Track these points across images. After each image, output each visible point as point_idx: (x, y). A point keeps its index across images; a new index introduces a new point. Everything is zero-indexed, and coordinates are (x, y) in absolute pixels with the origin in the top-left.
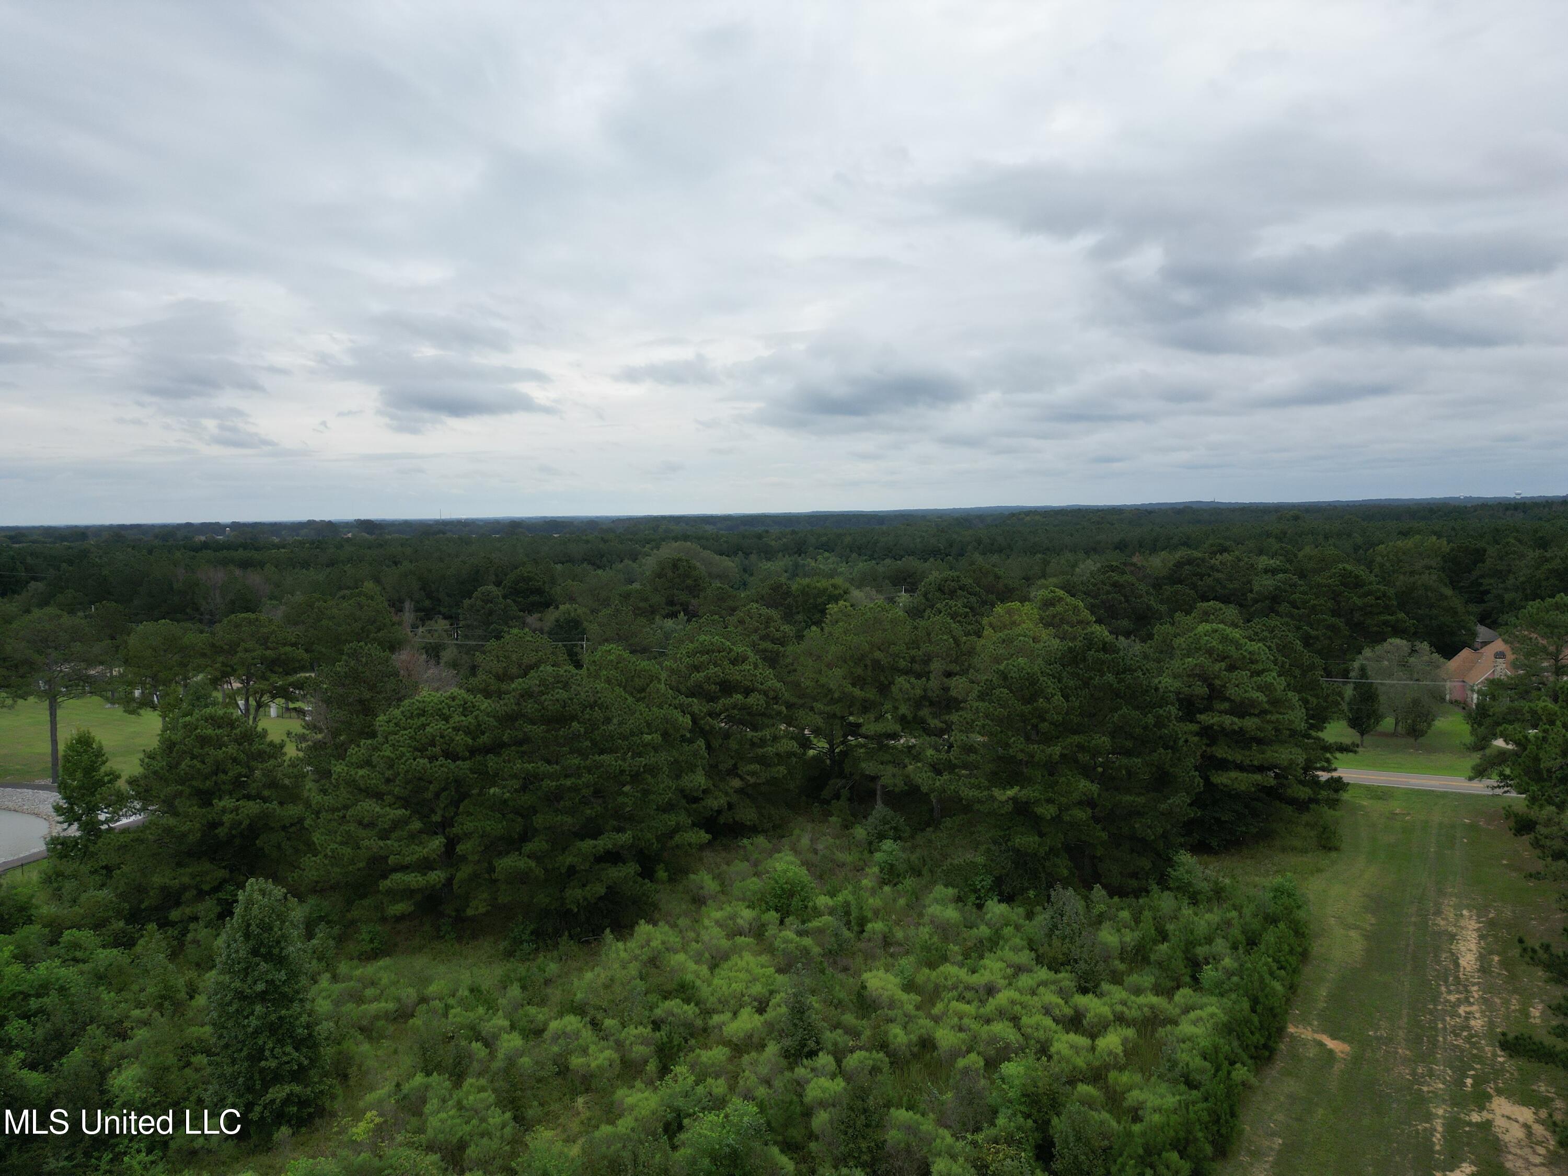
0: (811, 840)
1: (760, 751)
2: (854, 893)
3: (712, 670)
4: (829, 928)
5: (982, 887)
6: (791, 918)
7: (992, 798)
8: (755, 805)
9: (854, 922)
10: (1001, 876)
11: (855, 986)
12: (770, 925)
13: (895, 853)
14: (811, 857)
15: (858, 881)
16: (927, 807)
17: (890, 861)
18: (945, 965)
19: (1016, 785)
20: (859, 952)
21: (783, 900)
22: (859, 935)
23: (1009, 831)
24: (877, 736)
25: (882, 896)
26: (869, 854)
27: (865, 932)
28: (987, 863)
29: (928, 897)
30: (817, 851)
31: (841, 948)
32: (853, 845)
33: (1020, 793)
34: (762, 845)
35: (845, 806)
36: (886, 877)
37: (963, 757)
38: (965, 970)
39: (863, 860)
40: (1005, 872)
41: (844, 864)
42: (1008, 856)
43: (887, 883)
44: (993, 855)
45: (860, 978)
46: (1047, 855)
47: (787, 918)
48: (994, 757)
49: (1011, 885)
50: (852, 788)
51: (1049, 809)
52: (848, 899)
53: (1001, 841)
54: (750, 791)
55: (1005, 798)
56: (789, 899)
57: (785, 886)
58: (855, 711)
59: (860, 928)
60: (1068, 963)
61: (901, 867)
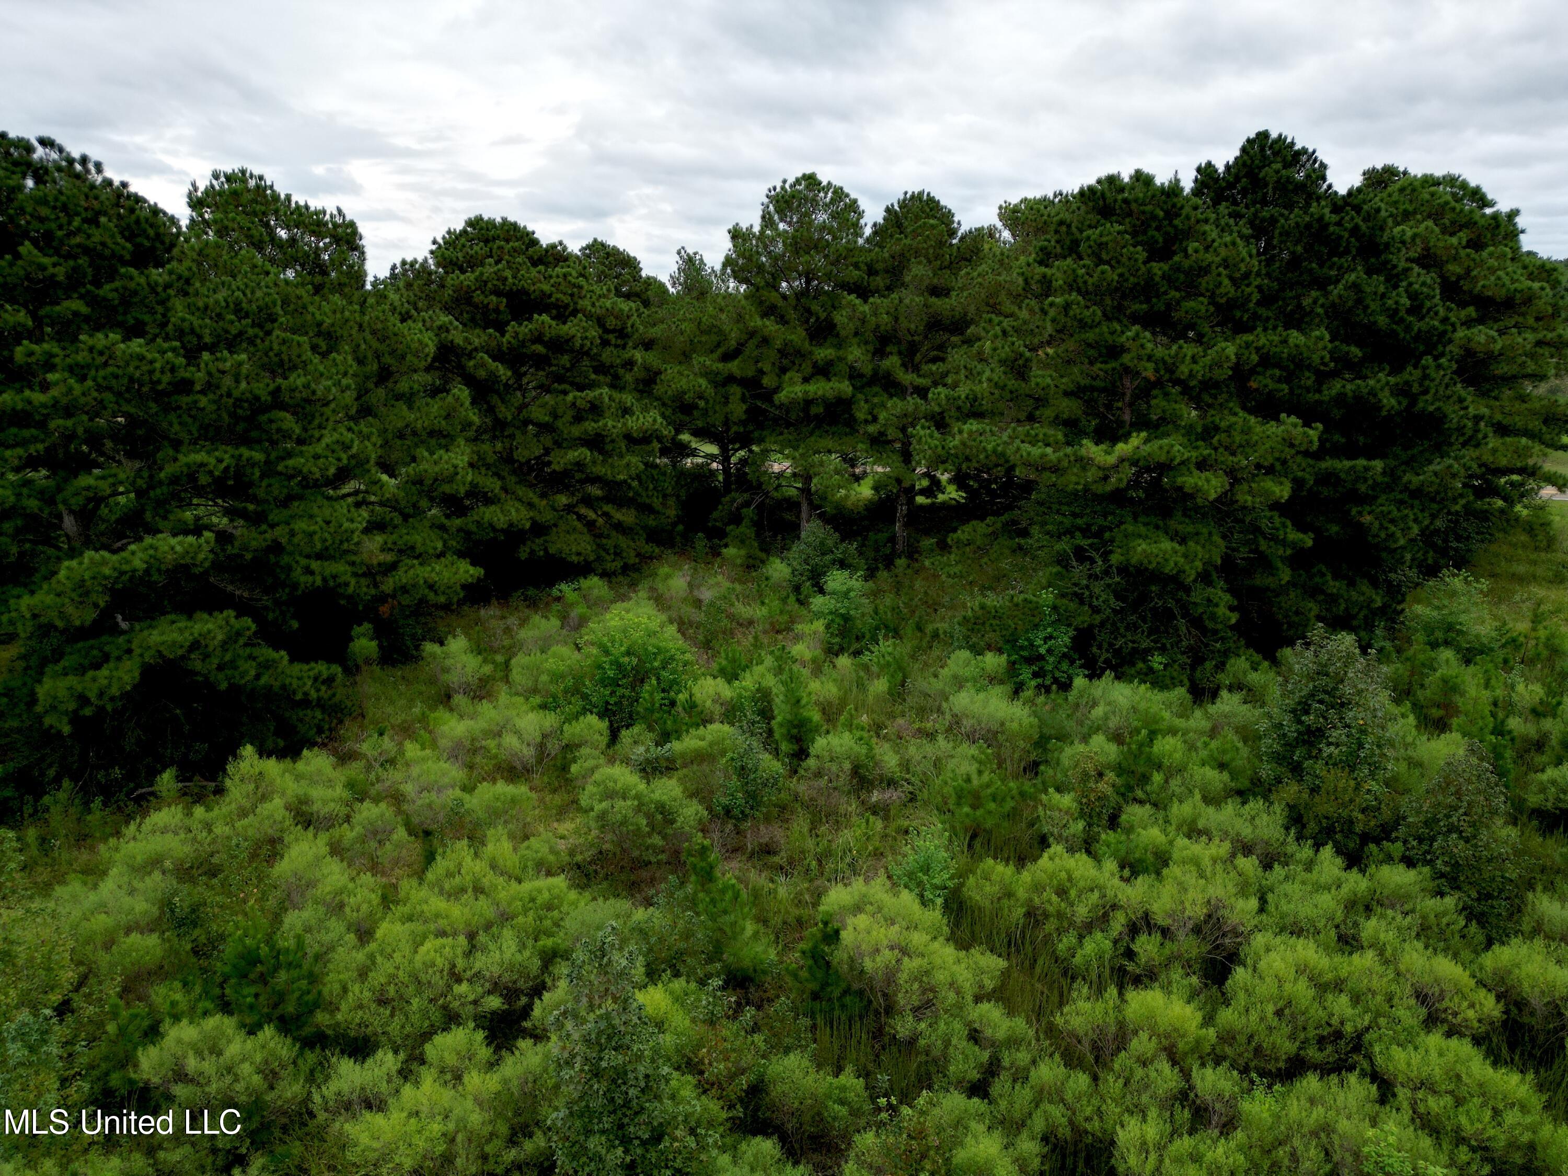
0: (690, 585)
1: (590, 426)
2: (779, 671)
3: (489, 269)
4: (723, 753)
5: (1049, 651)
6: (636, 729)
7: (1084, 463)
8: (590, 531)
9: (782, 735)
10: (1091, 627)
11: (800, 923)
12: (585, 751)
13: (852, 594)
14: (688, 611)
15: (784, 648)
16: (886, 535)
17: (842, 611)
18: (1052, 850)
19: (1139, 431)
20: (798, 805)
21: (620, 691)
22: (795, 762)
23: (1107, 535)
24: (808, 403)
25: (834, 675)
26: (801, 602)
27: (808, 756)
28: (1059, 602)
29: (936, 676)
30: (700, 601)
31: (753, 798)
32: (768, 591)
33: (1147, 448)
34: (596, 592)
35: (751, 532)
36: (837, 640)
37: (1012, 383)
38: (1110, 865)
39: (790, 612)
40: (1098, 619)
41: (751, 623)
42: (1109, 586)
43: (841, 650)
44: (1075, 585)
45: (816, 904)
46: (1195, 581)
47: (624, 732)
48: (1071, 387)
49: (1111, 645)
50: (760, 507)
51: (1208, 481)
52: (764, 684)
53: (1094, 554)
54: (583, 510)
55: (1111, 460)
56: (633, 689)
57: (626, 659)
58: (767, 367)
59: (796, 747)
60: (1385, 833)
61: (864, 620)
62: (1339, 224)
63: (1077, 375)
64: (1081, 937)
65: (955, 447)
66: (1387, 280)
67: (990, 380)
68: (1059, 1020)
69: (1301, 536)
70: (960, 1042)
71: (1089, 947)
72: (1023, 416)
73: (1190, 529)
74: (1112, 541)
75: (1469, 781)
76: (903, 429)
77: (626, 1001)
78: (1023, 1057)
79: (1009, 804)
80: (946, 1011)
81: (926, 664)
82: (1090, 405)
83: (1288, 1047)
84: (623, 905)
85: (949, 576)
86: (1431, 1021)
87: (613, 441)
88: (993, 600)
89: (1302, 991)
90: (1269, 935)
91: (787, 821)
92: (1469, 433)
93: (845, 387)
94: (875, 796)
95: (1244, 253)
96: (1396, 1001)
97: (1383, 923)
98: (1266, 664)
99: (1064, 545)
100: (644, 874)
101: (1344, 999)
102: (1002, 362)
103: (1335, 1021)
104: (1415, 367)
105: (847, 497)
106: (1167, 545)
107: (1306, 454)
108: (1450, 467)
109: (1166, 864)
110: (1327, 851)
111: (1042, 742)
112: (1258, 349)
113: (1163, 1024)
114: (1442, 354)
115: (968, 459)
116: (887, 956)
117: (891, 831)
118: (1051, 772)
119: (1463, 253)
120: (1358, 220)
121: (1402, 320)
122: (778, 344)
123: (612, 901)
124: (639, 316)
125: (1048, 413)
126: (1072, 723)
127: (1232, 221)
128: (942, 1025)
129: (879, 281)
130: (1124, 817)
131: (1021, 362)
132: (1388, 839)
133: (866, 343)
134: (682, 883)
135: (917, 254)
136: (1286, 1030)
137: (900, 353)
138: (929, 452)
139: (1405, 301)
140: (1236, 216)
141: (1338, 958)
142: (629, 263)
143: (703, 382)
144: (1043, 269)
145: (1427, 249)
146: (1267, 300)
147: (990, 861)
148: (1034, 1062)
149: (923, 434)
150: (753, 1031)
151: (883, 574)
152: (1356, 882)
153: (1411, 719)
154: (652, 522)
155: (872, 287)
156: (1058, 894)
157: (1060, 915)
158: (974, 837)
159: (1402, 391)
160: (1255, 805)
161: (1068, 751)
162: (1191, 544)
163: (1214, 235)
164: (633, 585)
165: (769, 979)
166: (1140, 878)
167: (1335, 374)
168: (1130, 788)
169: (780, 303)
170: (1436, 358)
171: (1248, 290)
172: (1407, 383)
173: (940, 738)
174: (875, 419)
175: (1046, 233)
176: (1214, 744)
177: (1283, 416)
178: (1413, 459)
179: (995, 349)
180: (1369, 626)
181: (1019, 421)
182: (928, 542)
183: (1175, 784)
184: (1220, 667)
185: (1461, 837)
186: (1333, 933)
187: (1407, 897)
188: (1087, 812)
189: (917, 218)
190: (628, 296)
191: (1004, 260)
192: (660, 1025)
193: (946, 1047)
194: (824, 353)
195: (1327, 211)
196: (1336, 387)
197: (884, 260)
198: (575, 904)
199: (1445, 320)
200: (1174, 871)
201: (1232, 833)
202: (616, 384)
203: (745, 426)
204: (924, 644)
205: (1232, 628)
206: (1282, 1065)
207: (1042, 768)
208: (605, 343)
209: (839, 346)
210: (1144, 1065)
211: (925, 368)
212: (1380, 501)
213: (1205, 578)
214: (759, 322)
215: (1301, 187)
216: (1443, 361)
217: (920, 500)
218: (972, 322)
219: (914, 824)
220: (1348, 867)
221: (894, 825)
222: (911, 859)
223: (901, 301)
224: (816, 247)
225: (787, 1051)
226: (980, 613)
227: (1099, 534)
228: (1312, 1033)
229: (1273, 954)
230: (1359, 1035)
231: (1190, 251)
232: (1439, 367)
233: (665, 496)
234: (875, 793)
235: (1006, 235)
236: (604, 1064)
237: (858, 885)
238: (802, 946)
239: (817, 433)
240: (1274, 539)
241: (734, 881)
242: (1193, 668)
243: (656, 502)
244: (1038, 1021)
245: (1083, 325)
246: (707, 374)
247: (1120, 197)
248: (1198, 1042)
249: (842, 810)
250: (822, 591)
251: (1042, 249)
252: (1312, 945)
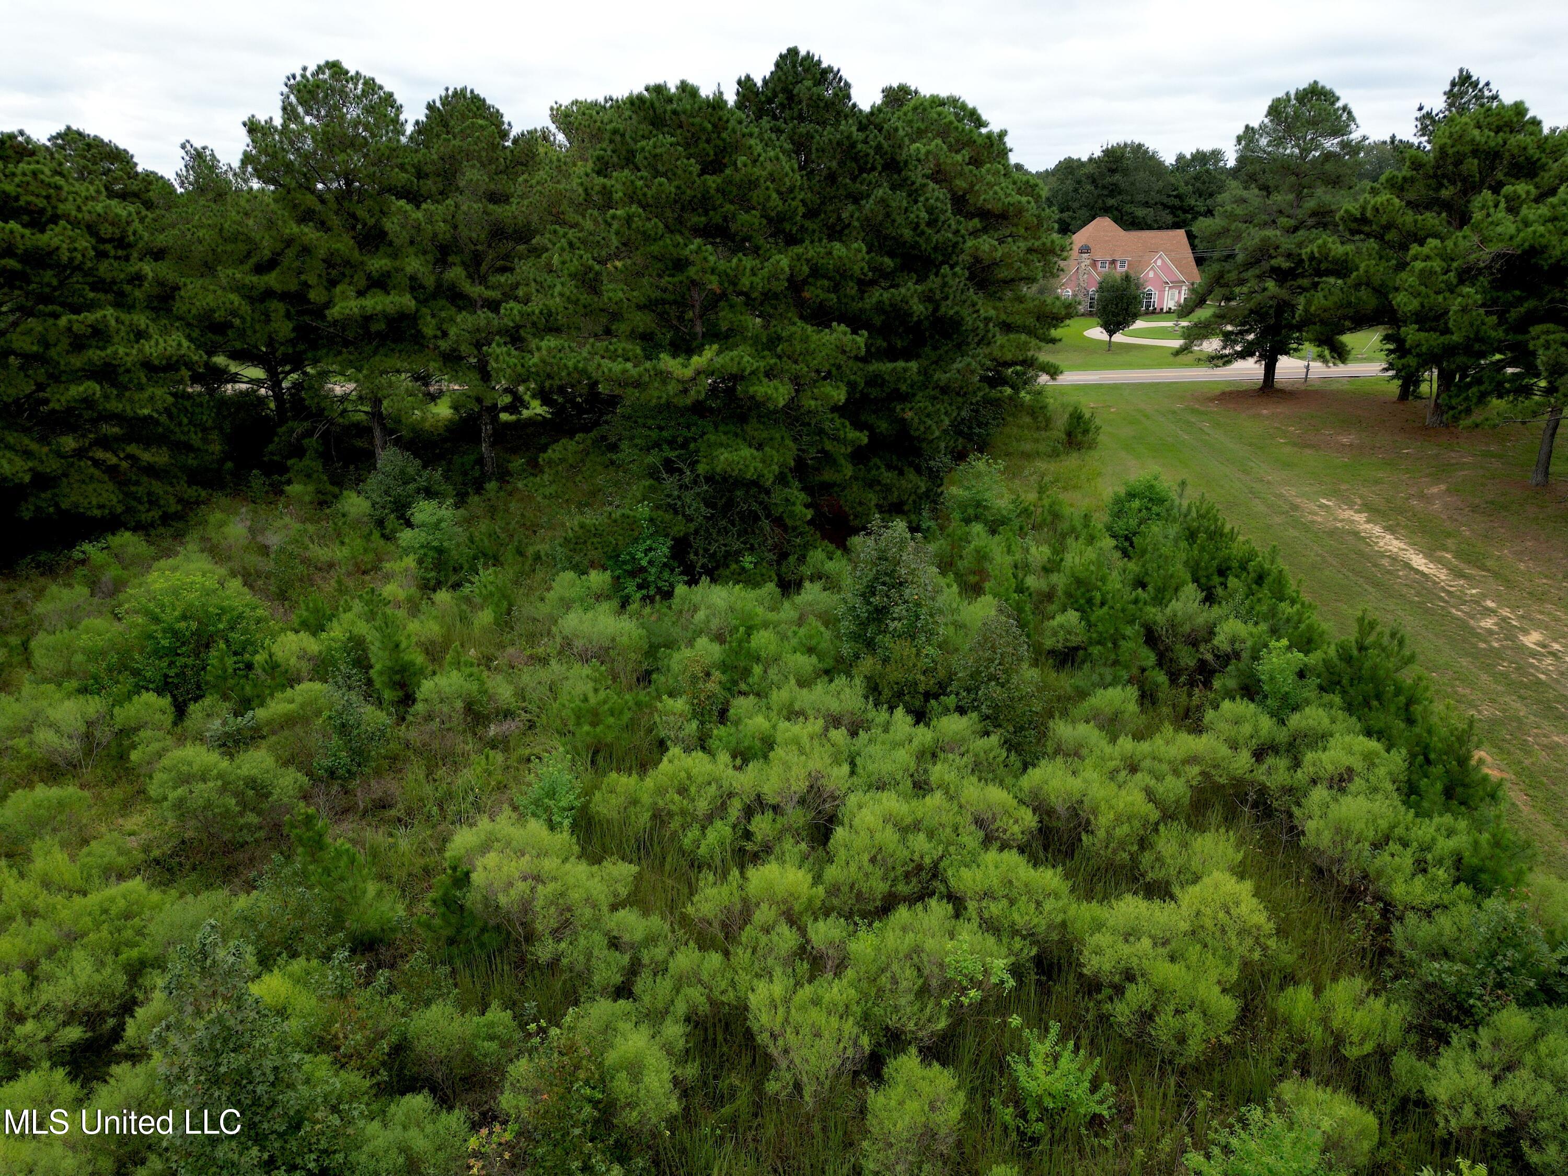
0: (250, 529)
1: (95, 355)
2: (371, 616)
4: (318, 713)
5: (650, 562)
6: (207, 701)
7: (664, 377)
8: (111, 478)
9: (383, 683)
10: (686, 536)
11: (427, 872)
12: (144, 734)
13: (443, 525)
14: (254, 560)
15: (373, 590)
16: (472, 458)
17: (435, 544)
18: (670, 753)
19: (711, 343)
20: (410, 753)
21: (180, 661)
22: (402, 709)
23: (692, 446)
24: (367, 319)
25: (434, 613)
26: (386, 537)
27: (414, 701)
28: (654, 515)
29: (542, 599)
30: (266, 547)
31: (359, 755)
32: (346, 529)
33: (719, 360)
34: (131, 550)
35: (318, 465)
36: (433, 574)
37: (585, 298)
38: (724, 757)
39: (375, 551)
40: (692, 526)
41: (331, 565)
42: (698, 494)
43: (438, 586)
44: (669, 496)
45: (441, 850)
46: (774, 483)
47: (193, 707)
48: (643, 300)
49: (706, 550)
50: (325, 436)
51: (776, 389)
52: (356, 631)
53: (681, 465)
54: (100, 454)
55: (689, 373)
56: (197, 656)
57: (183, 625)
58: (312, 280)
59: (400, 693)
60: (942, 689)
61: (459, 552)
62: (865, 142)
63: (646, 288)
64: (703, 828)
65: (535, 365)
66: (910, 195)
67: (561, 295)
68: (690, 910)
69: (858, 434)
70: (601, 952)
71: (712, 835)
72: (599, 330)
73: (765, 435)
74: (697, 451)
75: (1001, 636)
76: (478, 345)
77: (239, 998)
78: (660, 952)
79: (627, 715)
80: (584, 927)
81: (531, 588)
82: (663, 317)
83: (881, 888)
84: (220, 895)
85: (545, 497)
86: (987, 841)
87: (128, 371)
88: (591, 518)
89: (889, 837)
90: (860, 793)
91: (400, 771)
92: (981, 333)
93: (407, 302)
94: (493, 730)
95: (787, 168)
96: (961, 830)
97: (946, 766)
98: (839, 553)
99: (653, 458)
100: (240, 856)
101: (922, 836)
102: (573, 276)
103: (916, 857)
104: (937, 275)
105: (424, 419)
106: (746, 452)
107: (857, 358)
108: (969, 364)
109: (772, 748)
110: (900, 712)
111: (652, 651)
112: (808, 261)
113: (781, 891)
114: (957, 264)
115: (549, 376)
116: (522, 887)
117: (512, 762)
118: (663, 679)
119: (967, 169)
120: (881, 139)
121: (923, 233)
122: (322, 253)
123: (205, 895)
124: (142, 220)
125: (623, 327)
126: (678, 629)
127: (774, 136)
128: (582, 941)
129: (429, 185)
130: (732, 711)
131: (591, 275)
132: (945, 694)
133: (425, 253)
134: (288, 858)
135: (469, 156)
136: (879, 873)
137: (463, 263)
138: (509, 371)
139: (924, 215)
140: (778, 131)
141: (914, 803)
142: (120, 157)
143: (235, 298)
144: (602, 180)
145: (938, 165)
146: (811, 214)
147: (614, 775)
148: (672, 953)
149: (498, 350)
150: (390, 992)
151: (474, 499)
152: (924, 735)
153: (955, 588)
154: (192, 461)
155: (424, 191)
156: (679, 793)
157: (683, 813)
158: (596, 752)
159: (928, 298)
160: (840, 681)
161: (677, 656)
162: (767, 449)
163: (759, 149)
164: (179, 536)
165: (399, 935)
166: (751, 765)
167: (873, 283)
168: (735, 683)
169: (318, 207)
170: (952, 267)
171: (794, 204)
172: (931, 290)
173: (553, 662)
174: (445, 334)
175: (600, 140)
176: (802, 631)
177: (834, 324)
178: (940, 358)
179: (564, 263)
180: (918, 510)
181: (596, 335)
182: (518, 463)
183: (773, 672)
184: (802, 559)
185: (998, 684)
186: (909, 783)
187: (963, 740)
188: (699, 713)
189: (464, 117)
190: (123, 196)
191: (561, 167)
192: (282, 1012)
193: (588, 960)
194: (378, 264)
195: (854, 129)
196: (877, 295)
197: (433, 162)
198: (158, 907)
199: (956, 232)
200: (778, 753)
201: (823, 709)
202: (122, 302)
203: (294, 346)
204: (527, 568)
205: (810, 523)
206: (878, 903)
207: (654, 676)
208: (101, 255)
209: (395, 256)
210: (768, 932)
211: (493, 279)
212: (918, 398)
213: (781, 479)
214: (295, 229)
215: (829, 105)
216: (957, 269)
217: (504, 417)
218: (536, 232)
219: (536, 751)
220: (917, 723)
221: (514, 756)
222: (536, 789)
223: (457, 206)
224: (352, 145)
225: (428, 1003)
226: (580, 532)
227: (684, 445)
228: (900, 871)
229: (864, 810)
230: (936, 865)
231: (739, 164)
232: (955, 274)
233: (205, 430)
234: (492, 727)
235: (561, 137)
236: (223, 1069)
237: (484, 823)
238: (432, 895)
239: (382, 351)
240: (836, 439)
241: (347, 846)
242: (779, 563)
243: (195, 439)
244: (672, 913)
245: (648, 238)
246: (238, 288)
247: (669, 108)
248: (810, 900)
249: (458, 750)
250: (409, 524)
251: (599, 158)
252: (894, 796)
